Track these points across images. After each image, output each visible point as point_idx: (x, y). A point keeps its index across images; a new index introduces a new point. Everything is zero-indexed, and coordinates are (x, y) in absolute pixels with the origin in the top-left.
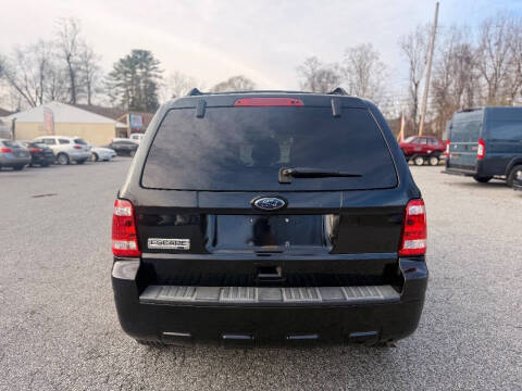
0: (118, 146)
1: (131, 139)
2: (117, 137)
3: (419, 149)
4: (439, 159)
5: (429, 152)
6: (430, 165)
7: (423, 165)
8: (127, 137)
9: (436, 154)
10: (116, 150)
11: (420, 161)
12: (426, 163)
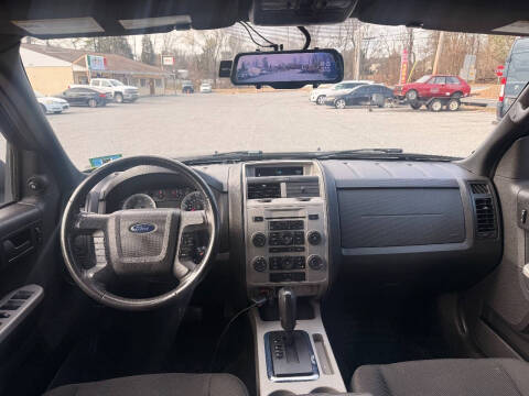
0: (74, 95)
1: (90, 86)
2: (75, 83)
3: (435, 91)
4: (460, 103)
5: (448, 94)
6: (448, 110)
7: (441, 110)
8: (87, 83)
9: (456, 96)
10: (70, 100)
11: (437, 105)
12: (444, 107)
